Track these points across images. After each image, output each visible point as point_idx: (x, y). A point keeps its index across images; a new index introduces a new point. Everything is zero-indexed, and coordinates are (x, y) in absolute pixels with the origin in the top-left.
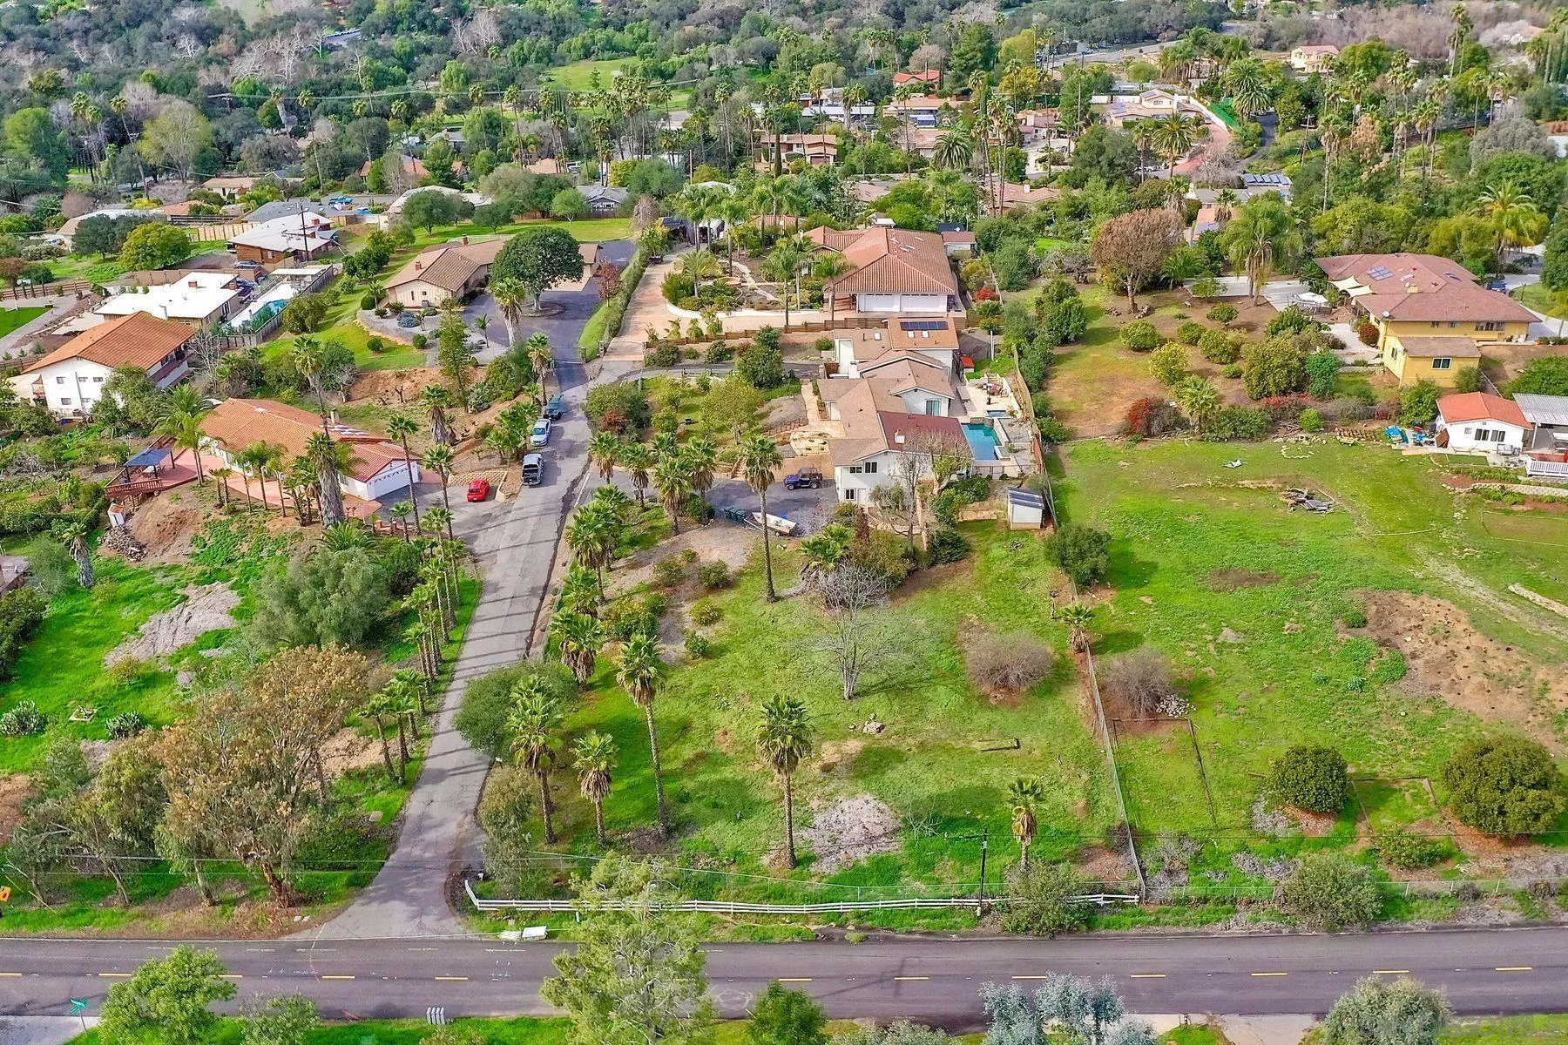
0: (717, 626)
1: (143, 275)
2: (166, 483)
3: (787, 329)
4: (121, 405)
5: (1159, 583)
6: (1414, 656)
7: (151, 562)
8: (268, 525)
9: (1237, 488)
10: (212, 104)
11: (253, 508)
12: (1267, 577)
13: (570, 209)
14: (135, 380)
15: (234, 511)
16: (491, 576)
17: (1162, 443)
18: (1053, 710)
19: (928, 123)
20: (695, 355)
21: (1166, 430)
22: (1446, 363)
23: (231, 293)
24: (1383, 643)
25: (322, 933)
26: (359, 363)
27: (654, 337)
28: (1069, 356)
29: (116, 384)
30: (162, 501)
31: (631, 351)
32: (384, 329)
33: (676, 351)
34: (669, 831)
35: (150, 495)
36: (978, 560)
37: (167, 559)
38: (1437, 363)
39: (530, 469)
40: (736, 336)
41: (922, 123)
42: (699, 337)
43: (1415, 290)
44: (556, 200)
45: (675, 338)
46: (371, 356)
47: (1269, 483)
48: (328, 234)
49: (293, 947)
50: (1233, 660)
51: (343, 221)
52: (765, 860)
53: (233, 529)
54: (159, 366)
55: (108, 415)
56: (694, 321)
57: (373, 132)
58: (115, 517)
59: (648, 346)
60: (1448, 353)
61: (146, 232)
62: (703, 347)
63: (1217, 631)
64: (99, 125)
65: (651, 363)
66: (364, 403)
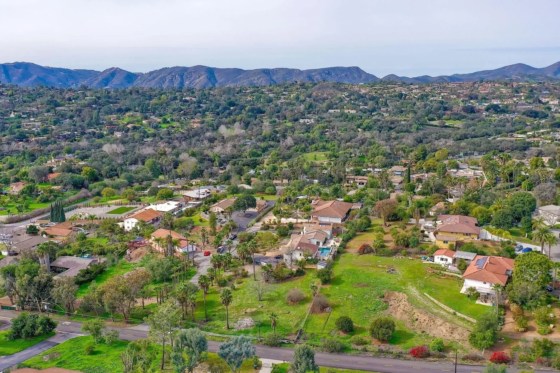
0: (241, 285)
1: (160, 201)
2: (141, 246)
3: (297, 223)
4: (139, 228)
5: (343, 285)
6: (391, 305)
7: (132, 262)
8: (158, 256)
9: (377, 266)
10: (203, 159)
11: (156, 252)
12: (367, 286)
13: (269, 192)
14: (143, 224)
15: (152, 252)
16: (199, 271)
17: (367, 255)
18: (302, 308)
19: (399, 175)
20: (273, 228)
21: (368, 252)
22: (447, 242)
23: (176, 206)
24: (385, 302)
25: (130, 328)
26: (195, 224)
27: (264, 223)
28: (361, 235)
29: (138, 224)
30: (139, 249)
31: (259, 226)
32: (205, 217)
33: (269, 227)
34: (207, 321)
35: (137, 248)
36: (305, 276)
37: (135, 262)
38: (444, 242)
39: (220, 249)
40: (284, 224)
41: (397, 175)
42: (275, 223)
43: (449, 224)
44: (267, 189)
45: (269, 223)
46: (200, 223)
47: (385, 266)
48: (208, 194)
49: (125, 329)
50: (348, 302)
51: (215, 191)
52: (224, 327)
53: (151, 256)
54: (151, 221)
55: (135, 230)
56: (275, 220)
57: (238, 169)
58: (128, 252)
59: (262, 225)
60: (447, 239)
61: (163, 191)
62: (275, 226)
63: (349, 295)
64: (172, 164)
65: (262, 229)
66: (193, 233)
